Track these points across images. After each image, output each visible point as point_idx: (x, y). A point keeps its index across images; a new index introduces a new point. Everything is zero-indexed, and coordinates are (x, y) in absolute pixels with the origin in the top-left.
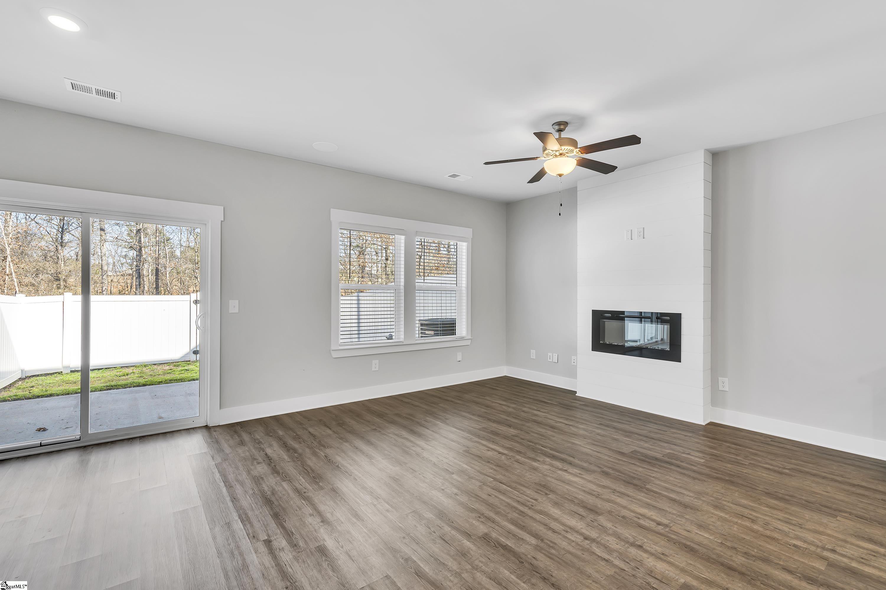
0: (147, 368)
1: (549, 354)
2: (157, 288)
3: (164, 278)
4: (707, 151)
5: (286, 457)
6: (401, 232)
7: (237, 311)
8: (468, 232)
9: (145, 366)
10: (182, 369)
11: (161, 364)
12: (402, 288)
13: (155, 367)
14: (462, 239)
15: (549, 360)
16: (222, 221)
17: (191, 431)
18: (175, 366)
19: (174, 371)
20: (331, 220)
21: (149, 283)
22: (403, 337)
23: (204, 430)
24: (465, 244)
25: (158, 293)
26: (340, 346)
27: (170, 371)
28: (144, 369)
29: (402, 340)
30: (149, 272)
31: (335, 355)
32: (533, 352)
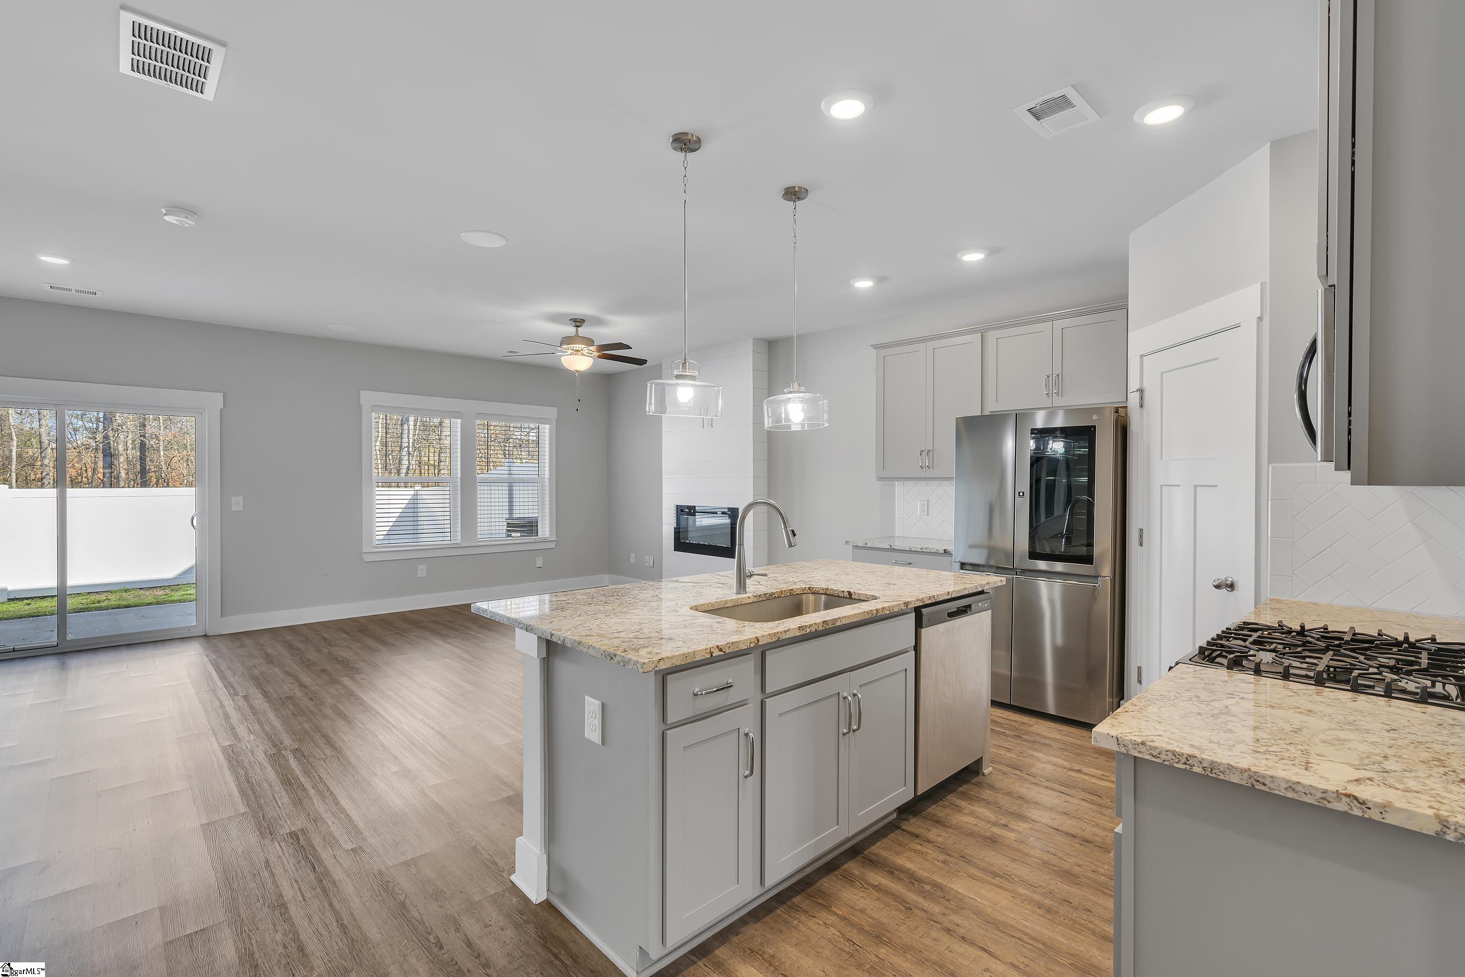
0: (129, 593)
1: (647, 557)
2: (143, 472)
3: (155, 457)
4: (757, 340)
5: (286, 654)
6: (456, 414)
7: (242, 509)
8: (552, 412)
9: (126, 591)
10: (184, 594)
11: (151, 588)
12: (459, 480)
13: (142, 592)
14: (545, 421)
15: (646, 565)
16: (221, 409)
17: (185, 639)
18: (173, 590)
19: (171, 596)
20: (361, 403)
21: (129, 462)
22: (459, 538)
23: (203, 640)
24: (547, 426)
25: (145, 484)
26: (375, 547)
27: (165, 596)
28: (124, 595)
29: (459, 541)
30: (129, 444)
31: (367, 558)
32: (633, 555)
